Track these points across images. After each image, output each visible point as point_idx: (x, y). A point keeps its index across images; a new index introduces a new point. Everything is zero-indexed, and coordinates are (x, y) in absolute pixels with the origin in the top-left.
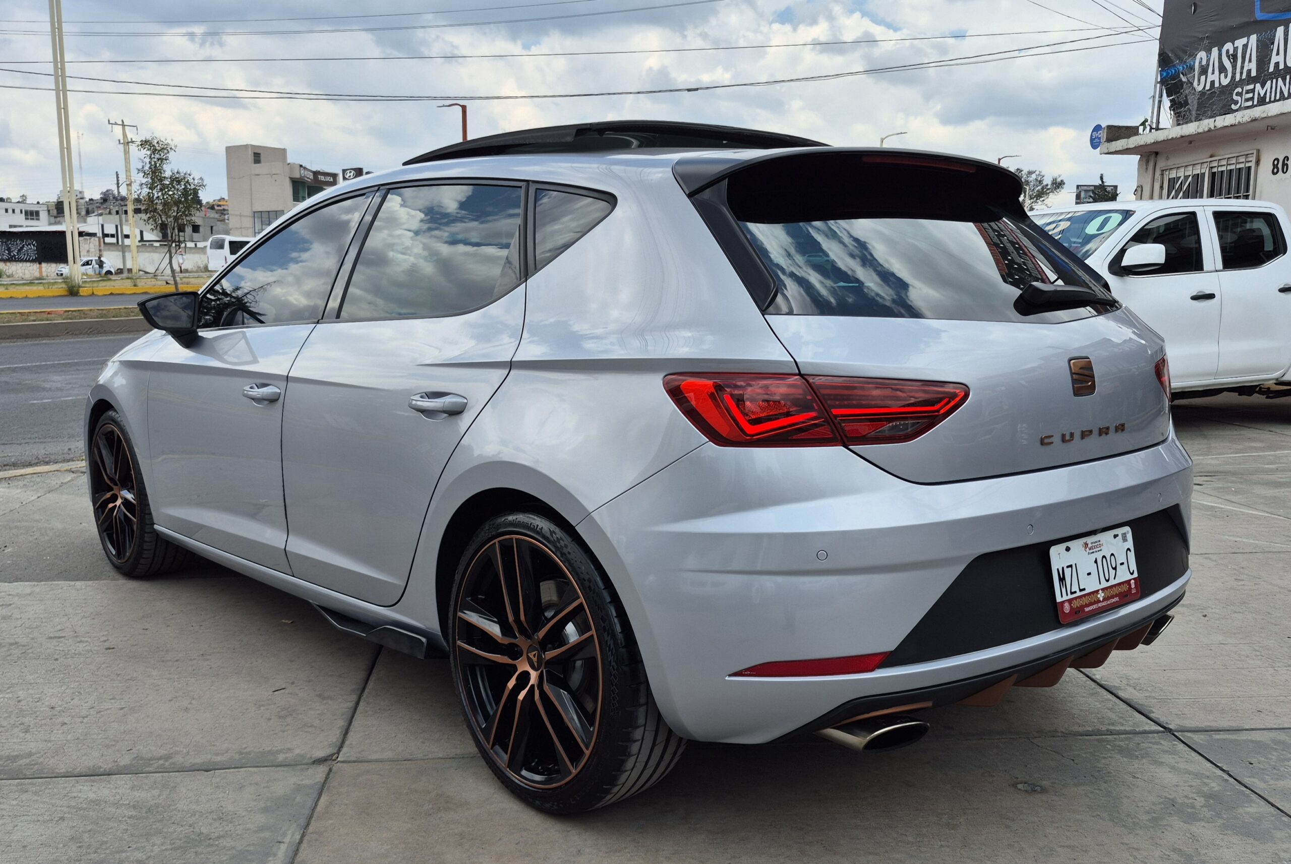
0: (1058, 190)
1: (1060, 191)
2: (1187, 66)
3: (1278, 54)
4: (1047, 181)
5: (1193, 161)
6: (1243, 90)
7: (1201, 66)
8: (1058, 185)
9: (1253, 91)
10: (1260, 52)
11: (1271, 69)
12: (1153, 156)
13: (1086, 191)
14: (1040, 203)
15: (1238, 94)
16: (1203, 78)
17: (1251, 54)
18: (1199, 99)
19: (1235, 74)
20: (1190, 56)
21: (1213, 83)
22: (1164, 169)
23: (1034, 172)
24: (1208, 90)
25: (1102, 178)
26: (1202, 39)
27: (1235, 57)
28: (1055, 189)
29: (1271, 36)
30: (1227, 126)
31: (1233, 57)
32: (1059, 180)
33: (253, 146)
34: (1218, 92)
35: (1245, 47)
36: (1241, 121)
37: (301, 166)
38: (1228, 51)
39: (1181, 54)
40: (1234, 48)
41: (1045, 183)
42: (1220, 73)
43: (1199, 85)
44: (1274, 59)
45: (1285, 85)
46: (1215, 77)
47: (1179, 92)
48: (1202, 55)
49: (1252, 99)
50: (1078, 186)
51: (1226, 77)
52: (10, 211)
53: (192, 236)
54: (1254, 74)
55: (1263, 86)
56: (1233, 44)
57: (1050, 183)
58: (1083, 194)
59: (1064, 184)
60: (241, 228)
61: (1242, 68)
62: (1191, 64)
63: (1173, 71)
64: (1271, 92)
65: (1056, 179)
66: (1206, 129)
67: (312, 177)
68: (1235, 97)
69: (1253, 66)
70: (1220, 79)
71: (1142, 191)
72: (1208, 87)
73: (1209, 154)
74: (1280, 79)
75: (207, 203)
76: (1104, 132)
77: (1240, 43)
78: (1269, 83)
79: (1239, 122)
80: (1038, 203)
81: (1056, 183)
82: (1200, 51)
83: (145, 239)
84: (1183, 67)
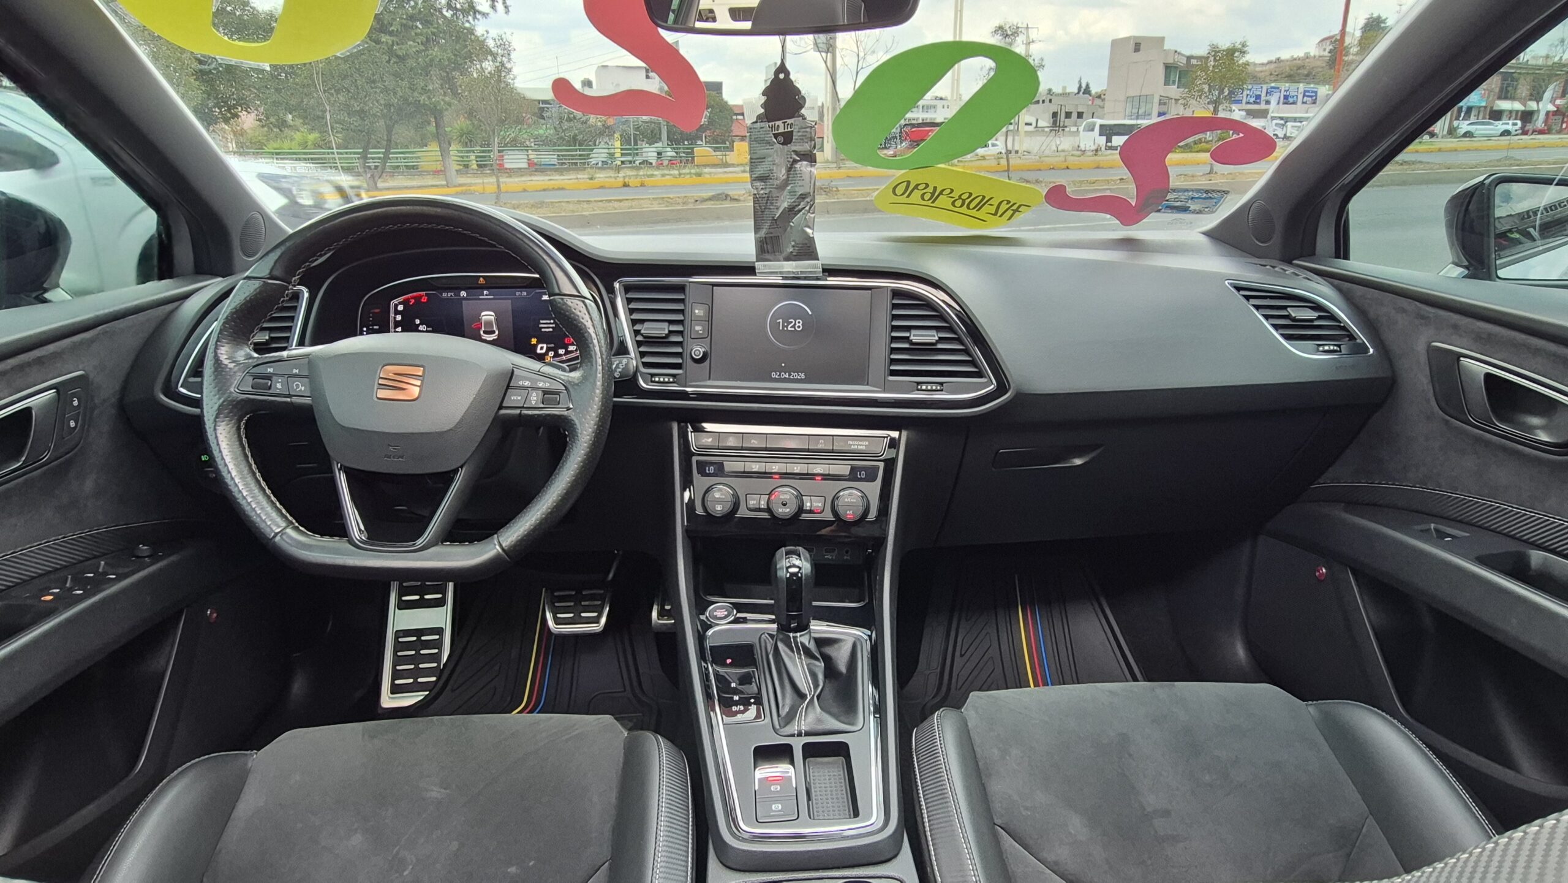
33: (1135, 37)
37: (1176, 52)
52: (946, 107)
53: (1076, 122)
60: (1114, 112)
67: (1185, 62)
75: (1096, 93)
83: (1039, 125)
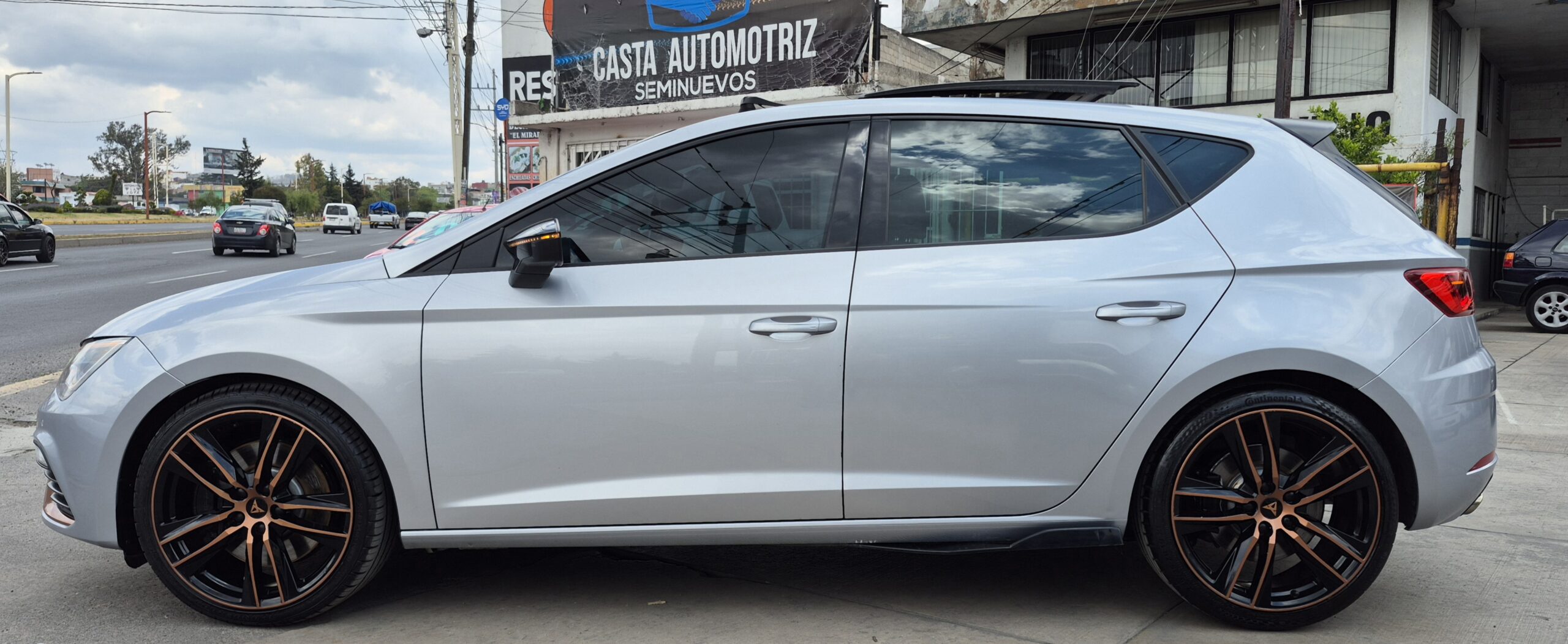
0: (184, 151)
1: (186, 152)
2: (584, 58)
3: (675, 59)
4: (171, 140)
5: (602, 139)
6: (645, 84)
7: (600, 60)
8: (182, 146)
9: (655, 86)
10: (658, 56)
11: (670, 71)
12: (557, 131)
13: (214, 154)
14: (165, 163)
15: (640, 87)
16: (603, 70)
17: (649, 57)
18: (601, 87)
19: (635, 70)
20: (587, 49)
21: (613, 75)
22: (570, 144)
23: (155, 130)
24: (609, 81)
25: (244, 142)
26: (599, 37)
27: (634, 55)
28: (181, 150)
29: (667, 44)
30: (651, 114)
31: (632, 56)
32: (184, 140)
34: (619, 84)
35: (643, 50)
36: (664, 110)
38: (625, 51)
39: (577, 46)
40: (632, 49)
41: (168, 142)
42: (620, 67)
43: (599, 75)
44: (672, 63)
45: (685, 85)
46: (616, 70)
47: (573, 79)
48: (599, 50)
49: (655, 93)
50: (205, 149)
51: (626, 71)
54: (654, 72)
55: (664, 83)
56: (631, 46)
57: (174, 143)
58: (210, 158)
59: (190, 145)
61: (642, 66)
62: (588, 57)
63: (567, 61)
64: (672, 90)
65: (180, 140)
66: (629, 114)
68: (638, 90)
69: (653, 66)
70: (620, 73)
71: (546, 161)
72: (608, 78)
73: (617, 135)
74: (679, 80)
76: (512, 106)
77: (638, 45)
78: (669, 82)
79: (662, 112)
80: (162, 163)
81: (180, 144)
82: (598, 46)
84: (580, 59)
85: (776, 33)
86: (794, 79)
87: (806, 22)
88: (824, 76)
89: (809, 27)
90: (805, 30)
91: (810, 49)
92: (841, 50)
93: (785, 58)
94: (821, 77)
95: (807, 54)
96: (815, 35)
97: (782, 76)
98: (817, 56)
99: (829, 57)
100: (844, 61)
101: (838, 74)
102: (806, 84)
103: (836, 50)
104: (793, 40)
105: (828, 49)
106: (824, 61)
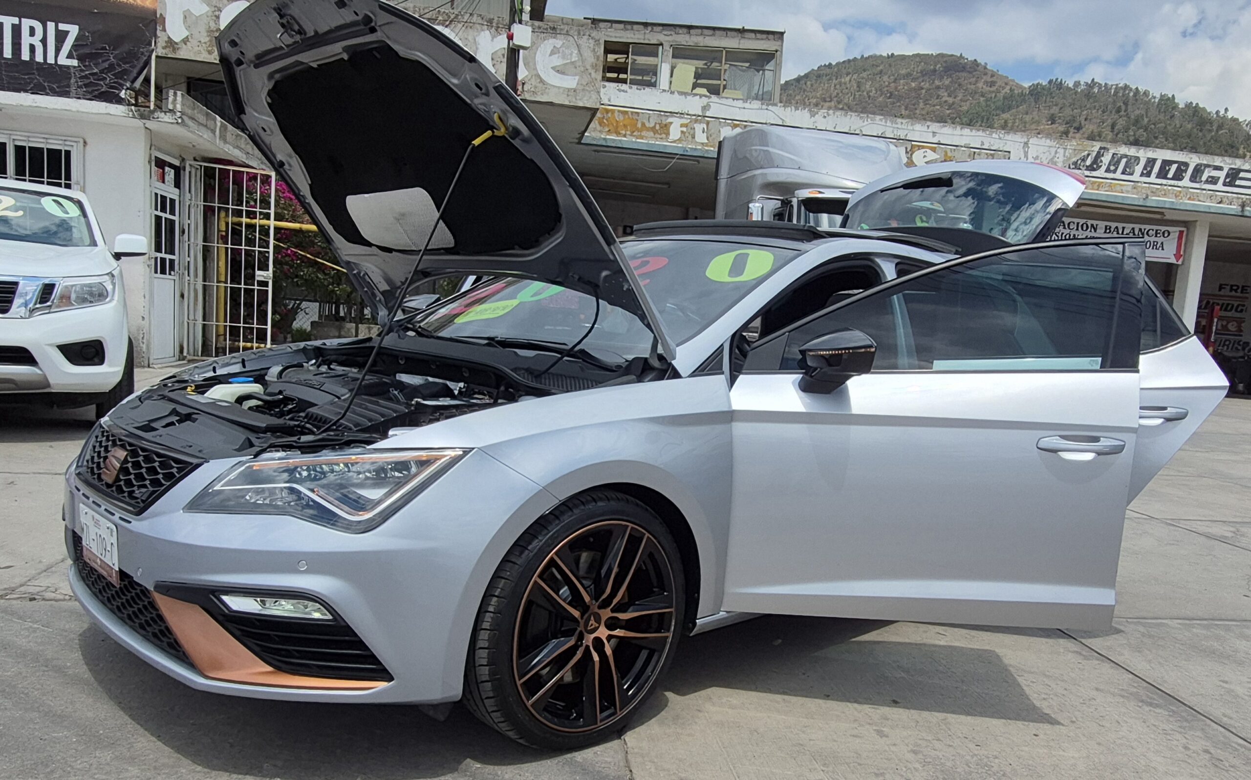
85: (16, 30)
86: (46, 84)
87: (62, 27)
88: (90, 89)
89: (67, 33)
90: (61, 37)
91: (70, 56)
92: (111, 67)
93: (31, 59)
94: (85, 89)
95: (63, 60)
96: (76, 43)
97: (26, 77)
98: (79, 66)
99: (96, 70)
100: (116, 78)
101: (107, 92)
102: (65, 94)
103: (106, 65)
104: (44, 41)
105: (94, 62)
106: (89, 74)
